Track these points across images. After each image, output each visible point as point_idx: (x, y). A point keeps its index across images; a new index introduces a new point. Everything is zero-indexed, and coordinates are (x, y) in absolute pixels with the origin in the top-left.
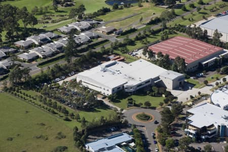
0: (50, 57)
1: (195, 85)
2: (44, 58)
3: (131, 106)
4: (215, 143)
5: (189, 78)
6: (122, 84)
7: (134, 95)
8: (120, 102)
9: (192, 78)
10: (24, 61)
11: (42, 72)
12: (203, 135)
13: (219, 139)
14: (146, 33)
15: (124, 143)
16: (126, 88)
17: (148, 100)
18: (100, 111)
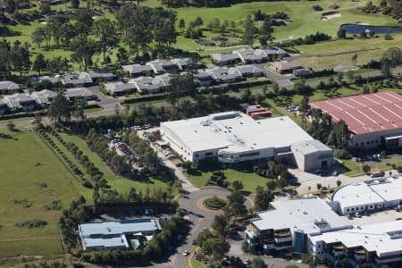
0: (154, 93)
1: (348, 170)
2: (142, 94)
3: (212, 184)
4: (282, 260)
5: (350, 158)
6: (216, 147)
7: (232, 168)
8: (200, 175)
9: (354, 159)
10: (109, 94)
11: (117, 112)
12: (267, 243)
13: (290, 254)
14: (344, 80)
15: (140, 234)
16: (220, 156)
17: (240, 180)
18: (153, 183)
